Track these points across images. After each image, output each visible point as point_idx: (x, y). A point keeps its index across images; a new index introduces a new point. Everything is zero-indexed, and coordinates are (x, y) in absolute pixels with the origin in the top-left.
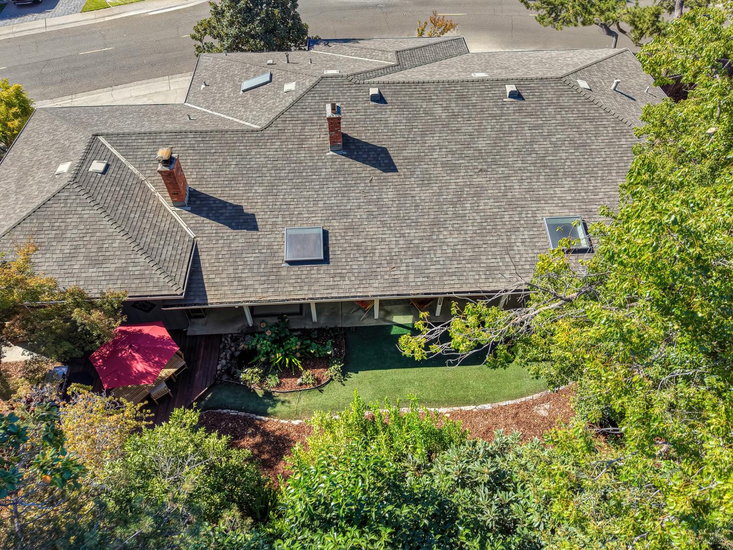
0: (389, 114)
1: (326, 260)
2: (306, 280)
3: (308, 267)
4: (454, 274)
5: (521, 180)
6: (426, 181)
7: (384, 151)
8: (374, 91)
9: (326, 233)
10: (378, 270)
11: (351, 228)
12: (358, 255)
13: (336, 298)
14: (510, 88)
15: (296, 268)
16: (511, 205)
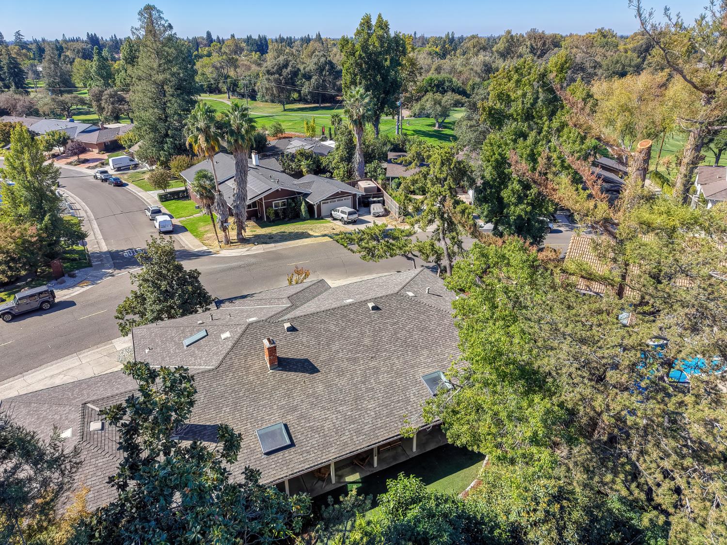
0: (302, 337)
1: (293, 444)
2: (283, 463)
3: (280, 454)
4: (381, 427)
5: (398, 358)
6: (341, 373)
7: (307, 361)
8: (287, 325)
9: (286, 426)
10: (331, 440)
11: (301, 417)
12: (313, 434)
13: (308, 468)
14: (371, 305)
15: (273, 456)
16: (398, 374)
